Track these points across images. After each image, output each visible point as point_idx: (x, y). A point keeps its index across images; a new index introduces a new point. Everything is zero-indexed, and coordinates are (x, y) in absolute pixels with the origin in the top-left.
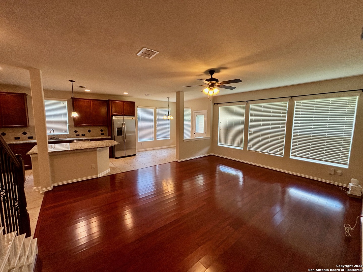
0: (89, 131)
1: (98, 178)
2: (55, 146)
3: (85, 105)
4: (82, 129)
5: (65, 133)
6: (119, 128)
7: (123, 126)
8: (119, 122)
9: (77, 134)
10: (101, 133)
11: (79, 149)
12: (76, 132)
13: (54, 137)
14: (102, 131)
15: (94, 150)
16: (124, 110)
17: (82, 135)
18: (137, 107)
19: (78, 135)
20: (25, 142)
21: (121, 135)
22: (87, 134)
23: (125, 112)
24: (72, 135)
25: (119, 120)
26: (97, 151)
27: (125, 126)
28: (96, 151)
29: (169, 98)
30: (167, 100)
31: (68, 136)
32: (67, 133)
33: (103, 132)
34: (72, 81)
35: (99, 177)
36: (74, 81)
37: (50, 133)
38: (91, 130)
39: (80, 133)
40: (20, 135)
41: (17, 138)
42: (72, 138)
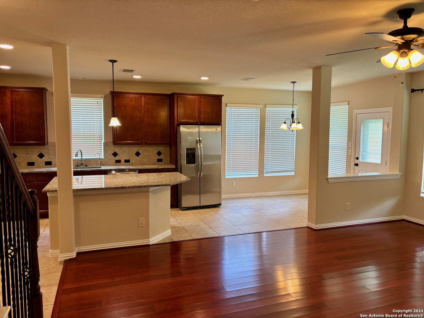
0: (138, 154)
1: (149, 245)
2: (82, 179)
3: (132, 105)
4: (125, 149)
5: (98, 157)
6: (191, 149)
7: (199, 146)
8: (190, 138)
9: (117, 158)
10: (158, 157)
11: (119, 186)
12: (115, 154)
13: (82, 164)
14: (159, 154)
15: (145, 189)
16: (200, 113)
17: (127, 161)
18: (227, 106)
19: (118, 162)
20: (41, 171)
21: (194, 163)
22: (134, 159)
23: (202, 116)
24: (109, 160)
25: (190, 134)
26: (150, 194)
27: (201, 146)
28: (148, 192)
29: (294, 82)
30: (290, 87)
31: (101, 162)
32: (101, 157)
33: (161, 157)
34: (113, 61)
35: (151, 243)
36: (116, 61)
37: (76, 155)
38: (140, 152)
39: (122, 157)
40: (34, 158)
41: (31, 164)
42: (109, 165)
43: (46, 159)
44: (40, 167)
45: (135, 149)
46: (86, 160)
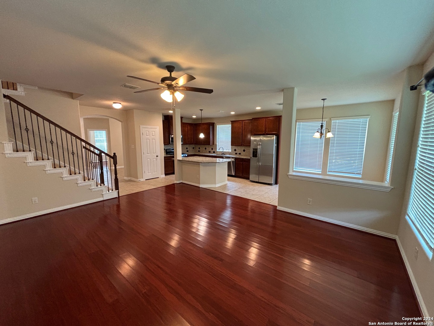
0: (244, 151)
1: (199, 187)
3: (238, 126)
4: (239, 148)
5: (228, 151)
6: (255, 149)
7: (258, 147)
8: (255, 143)
9: (236, 152)
12: (235, 150)
13: (223, 153)
16: (266, 128)
17: (240, 154)
19: (236, 154)
21: (257, 157)
22: (243, 153)
23: (267, 130)
24: (233, 153)
25: (255, 140)
27: (260, 147)
29: (324, 100)
31: (230, 154)
32: (230, 151)
36: (202, 110)
37: (219, 150)
38: (245, 150)
39: (238, 152)
40: (210, 150)
41: (210, 152)
42: (233, 155)
43: (213, 150)
44: (212, 153)
45: (243, 148)
46: (225, 152)
